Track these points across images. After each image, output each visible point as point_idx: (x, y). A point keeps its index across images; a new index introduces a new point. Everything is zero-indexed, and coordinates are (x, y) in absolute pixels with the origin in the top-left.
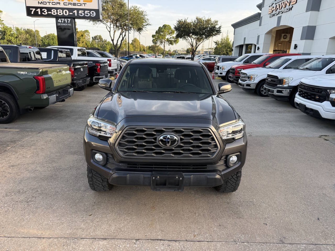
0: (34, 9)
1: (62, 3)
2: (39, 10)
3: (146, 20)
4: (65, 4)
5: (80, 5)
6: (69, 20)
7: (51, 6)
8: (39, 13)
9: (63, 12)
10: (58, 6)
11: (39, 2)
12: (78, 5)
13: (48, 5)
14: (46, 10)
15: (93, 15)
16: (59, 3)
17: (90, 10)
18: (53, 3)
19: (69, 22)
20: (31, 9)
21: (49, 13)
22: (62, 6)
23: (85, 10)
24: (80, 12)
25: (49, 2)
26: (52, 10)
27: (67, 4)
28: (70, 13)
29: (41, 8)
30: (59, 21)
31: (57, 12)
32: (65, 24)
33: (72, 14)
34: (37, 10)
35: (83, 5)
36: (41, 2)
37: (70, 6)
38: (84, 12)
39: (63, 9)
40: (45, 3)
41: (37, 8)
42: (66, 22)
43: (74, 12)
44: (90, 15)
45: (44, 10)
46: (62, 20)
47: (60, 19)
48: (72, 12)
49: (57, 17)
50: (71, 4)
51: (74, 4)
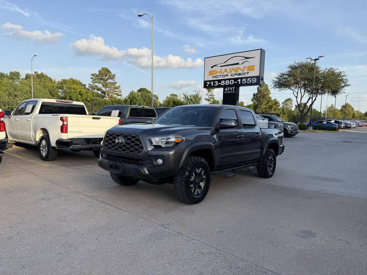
0: (209, 83)
1: (230, 75)
2: (212, 83)
3: (345, 81)
4: (232, 75)
5: (244, 74)
6: (234, 88)
7: (222, 78)
8: (212, 85)
9: (229, 82)
10: (227, 78)
11: (213, 76)
12: (242, 75)
13: (219, 78)
14: (217, 82)
15: (254, 81)
16: (228, 75)
17: (252, 77)
18: (223, 76)
19: (233, 90)
20: (207, 83)
21: (219, 84)
22: (230, 77)
23: (247, 78)
24: (243, 80)
25: (220, 76)
26: (222, 82)
27: (234, 75)
28: (235, 82)
29: (214, 81)
30: (225, 90)
31: (225, 82)
32: (230, 92)
33: (236, 82)
34: (211, 83)
35: (247, 74)
36: (215, 76)
37: (236, 77)
38: (246, 80)
39: (230, 79)
40: (218, 77)
41: (211, 81)
42: (231, 90)
43: (238, 81)
44: (251, 82)
45: (216, 82)
46: (228, 89)
47: (227, 88)
48: (237, 81)
49: (225, 87)
50: (236, 74)
51: (239, 74)
